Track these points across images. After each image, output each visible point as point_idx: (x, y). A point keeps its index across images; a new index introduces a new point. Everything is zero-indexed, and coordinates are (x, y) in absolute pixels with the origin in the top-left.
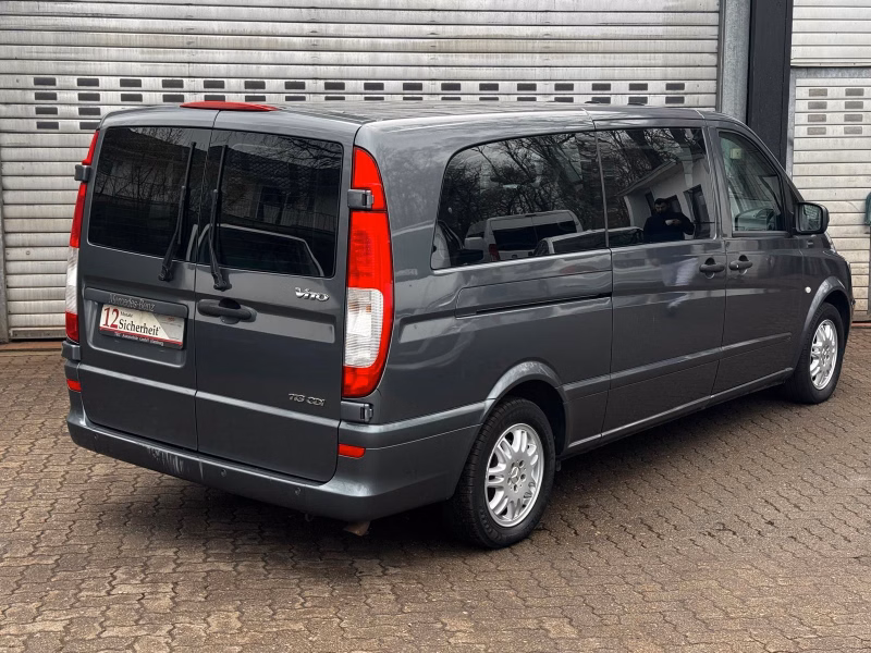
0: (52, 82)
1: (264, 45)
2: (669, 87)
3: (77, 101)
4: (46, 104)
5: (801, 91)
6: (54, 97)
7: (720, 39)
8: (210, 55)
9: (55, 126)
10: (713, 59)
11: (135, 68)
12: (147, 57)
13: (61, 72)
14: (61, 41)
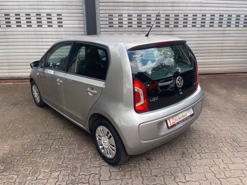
0: (112, 16)
1: (161, 6)
3: (118, 20)
4: (111, 21)
6: (112, 19)
8: (148, 8)
9: (113, 26)
11: (131, 12)
12: (134, 9)
13: (114, 13)
14: (114, 5)
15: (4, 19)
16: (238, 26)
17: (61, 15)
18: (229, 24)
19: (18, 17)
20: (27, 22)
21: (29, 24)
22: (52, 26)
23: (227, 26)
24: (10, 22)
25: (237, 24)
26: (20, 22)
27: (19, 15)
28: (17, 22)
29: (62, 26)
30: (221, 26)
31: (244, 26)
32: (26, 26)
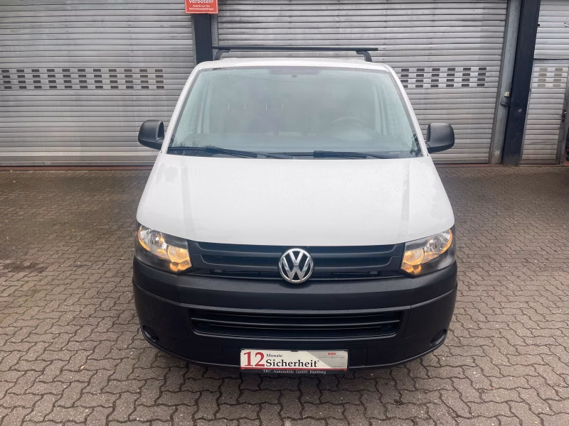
2: (480, 69)
5: (536, 68)
7: (503, 49)
10: (499, 57)
15: (77, 77)
16: (453, 86)
17: (161, 71)
18: (435, 83)
19: (98, 73)
20: (111, 82)
21: (114, 85)
22: (147, 87)
23: (432, 86)
24: (86, 82)
25: (450, 83)
26: (101, 82)
27: (100, 70)
28: (96, 82)
29: (163, 87)
30: (422, 86)
31: (463, 85)
32: (109, 87)
